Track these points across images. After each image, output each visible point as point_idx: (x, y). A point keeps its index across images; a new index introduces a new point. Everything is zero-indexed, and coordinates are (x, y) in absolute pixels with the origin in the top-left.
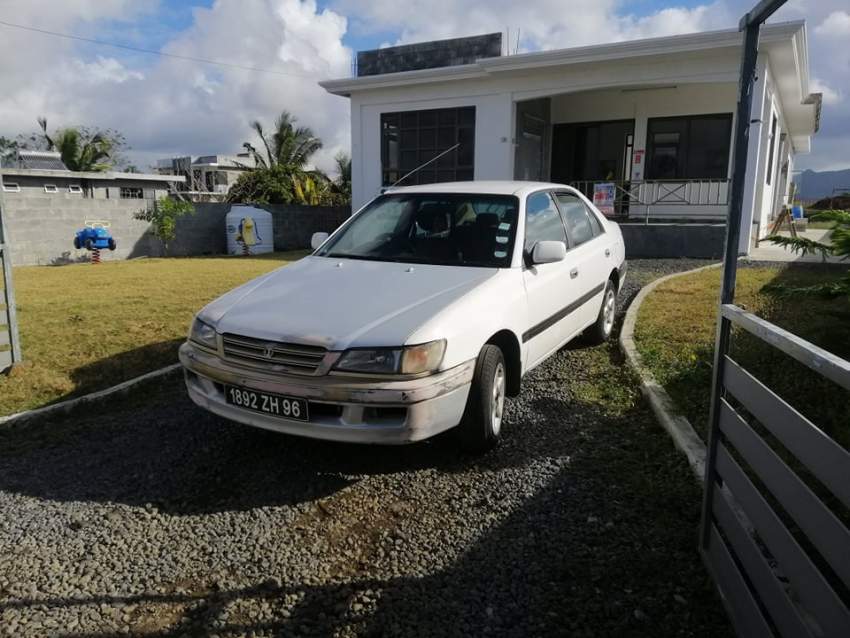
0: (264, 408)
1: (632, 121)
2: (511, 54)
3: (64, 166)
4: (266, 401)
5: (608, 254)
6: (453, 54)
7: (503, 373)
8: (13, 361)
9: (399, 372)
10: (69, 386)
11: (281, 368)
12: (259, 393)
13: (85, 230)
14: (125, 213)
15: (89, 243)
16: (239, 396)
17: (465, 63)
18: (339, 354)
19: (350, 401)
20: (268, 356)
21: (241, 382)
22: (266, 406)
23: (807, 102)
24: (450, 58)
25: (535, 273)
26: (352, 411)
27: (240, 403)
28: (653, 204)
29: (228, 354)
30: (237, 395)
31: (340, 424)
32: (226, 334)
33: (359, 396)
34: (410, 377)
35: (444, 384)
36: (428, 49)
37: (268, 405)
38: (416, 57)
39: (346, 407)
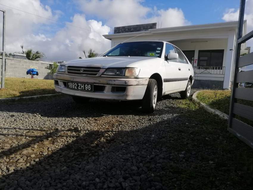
0: (79, 88)
1: (194, 51)
2: (159, 28)
3: (27, 59)
4: (80, 86)
5: (189, 70)
6: (142, 28)
7: (157, 89)
8: (2, 87)
9: (124, 76)
10: (18, 94)
11: (86, 75)
12: (78, 83)
13: (30, 69)
14: (42, 67)
15: (31, 72)
16: (71, 85)
17: (146, 31)
18: (105, 70)
19: (107, 84)
20: (82, 72)
21: (72, 80)
22: (80, 88)
23: (246, 49)
24: (141, 30)
25: (168, 63)
26: (108, 88)
27: (71, 87)
28: (200, 73)
29: (69, 72)
30: (70, 85)
31: (104, 93)
32: (69, 67)
33: (110, 82)
34: (128, 77)
35: (139, 82)
36: (135, 27)
37: (80, 87)
38: (131, 29)
39: (106, 86)
